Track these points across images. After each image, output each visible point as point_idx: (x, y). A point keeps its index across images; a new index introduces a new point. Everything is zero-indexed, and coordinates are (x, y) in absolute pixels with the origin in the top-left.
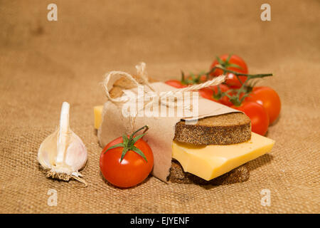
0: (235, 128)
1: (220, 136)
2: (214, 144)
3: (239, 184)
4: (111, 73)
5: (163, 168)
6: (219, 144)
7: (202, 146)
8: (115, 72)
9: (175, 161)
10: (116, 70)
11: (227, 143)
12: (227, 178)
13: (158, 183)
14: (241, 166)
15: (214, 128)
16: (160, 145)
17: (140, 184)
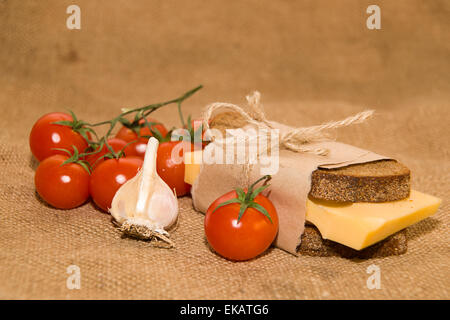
0: (392, 179)
1: (372, 191)
2: (363, 201)
3: (395, 257)
4: (214, 104)
5: (291, 235)
6: (370, 201)
7: (348, 203)
8: (219, 105)
9: (309, 225)
10: (220, 101)
11: (380, 201)
12: (379, 249)
13: (283, 255)
14: (398, 233)
15: (364, 178)
16: (289, 202)
17: (259, 256)
